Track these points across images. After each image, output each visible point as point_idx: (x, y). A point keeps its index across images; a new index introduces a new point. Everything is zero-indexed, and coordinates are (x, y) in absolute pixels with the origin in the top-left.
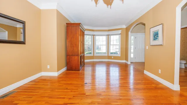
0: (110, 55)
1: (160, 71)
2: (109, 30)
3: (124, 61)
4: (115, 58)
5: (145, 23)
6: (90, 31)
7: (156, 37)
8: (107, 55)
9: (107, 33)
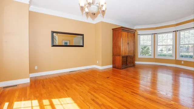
2: (177, 25)
6: (150, 29)
9: (174, 29)
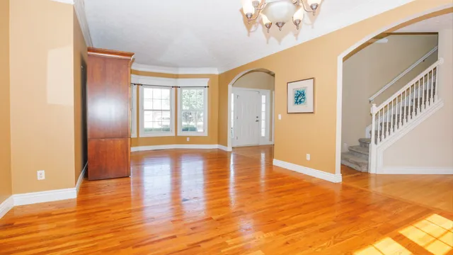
0: (180, 133)
1: (308, 157)
3: (216, 146)
4: (195, 140)
5: (273, 71)
7: (299, 98)
8: (173, 134)
